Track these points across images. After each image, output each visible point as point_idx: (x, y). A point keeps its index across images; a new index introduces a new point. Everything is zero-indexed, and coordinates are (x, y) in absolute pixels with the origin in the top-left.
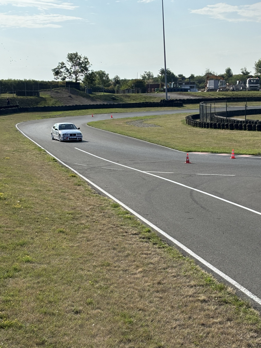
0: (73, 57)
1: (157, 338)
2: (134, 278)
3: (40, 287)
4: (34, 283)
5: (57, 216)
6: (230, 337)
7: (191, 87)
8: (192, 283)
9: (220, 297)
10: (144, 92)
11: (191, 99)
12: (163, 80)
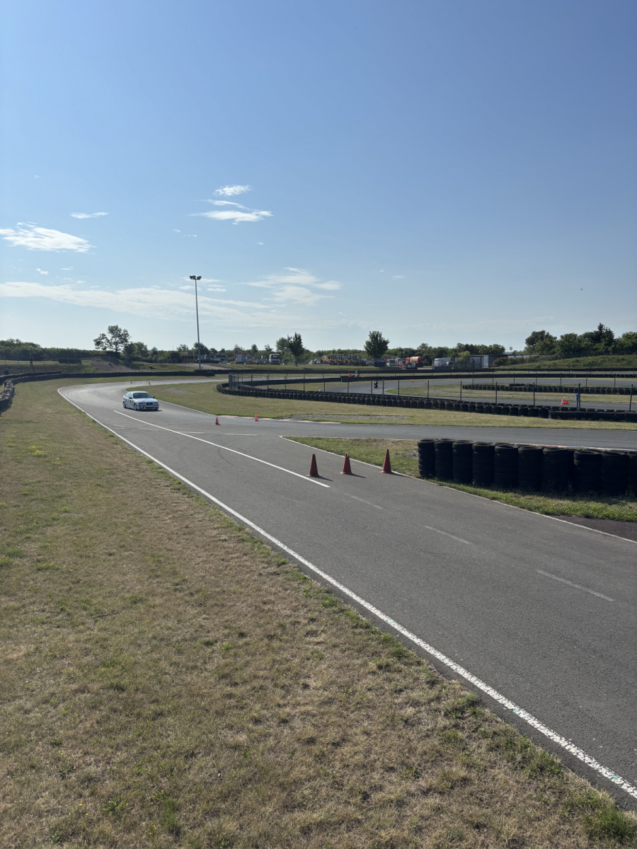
0: (113, 330)
1: (182, 573)
2: (164, 524)
3: (77, 534)
4: (71, 531)
5: (94, 472)
6: (245, 569)
7: (222, 360)
8: (216, 526)
9: (239, 536)
10: (180, 362)
11: (222, 370)
12: (196, 352)
